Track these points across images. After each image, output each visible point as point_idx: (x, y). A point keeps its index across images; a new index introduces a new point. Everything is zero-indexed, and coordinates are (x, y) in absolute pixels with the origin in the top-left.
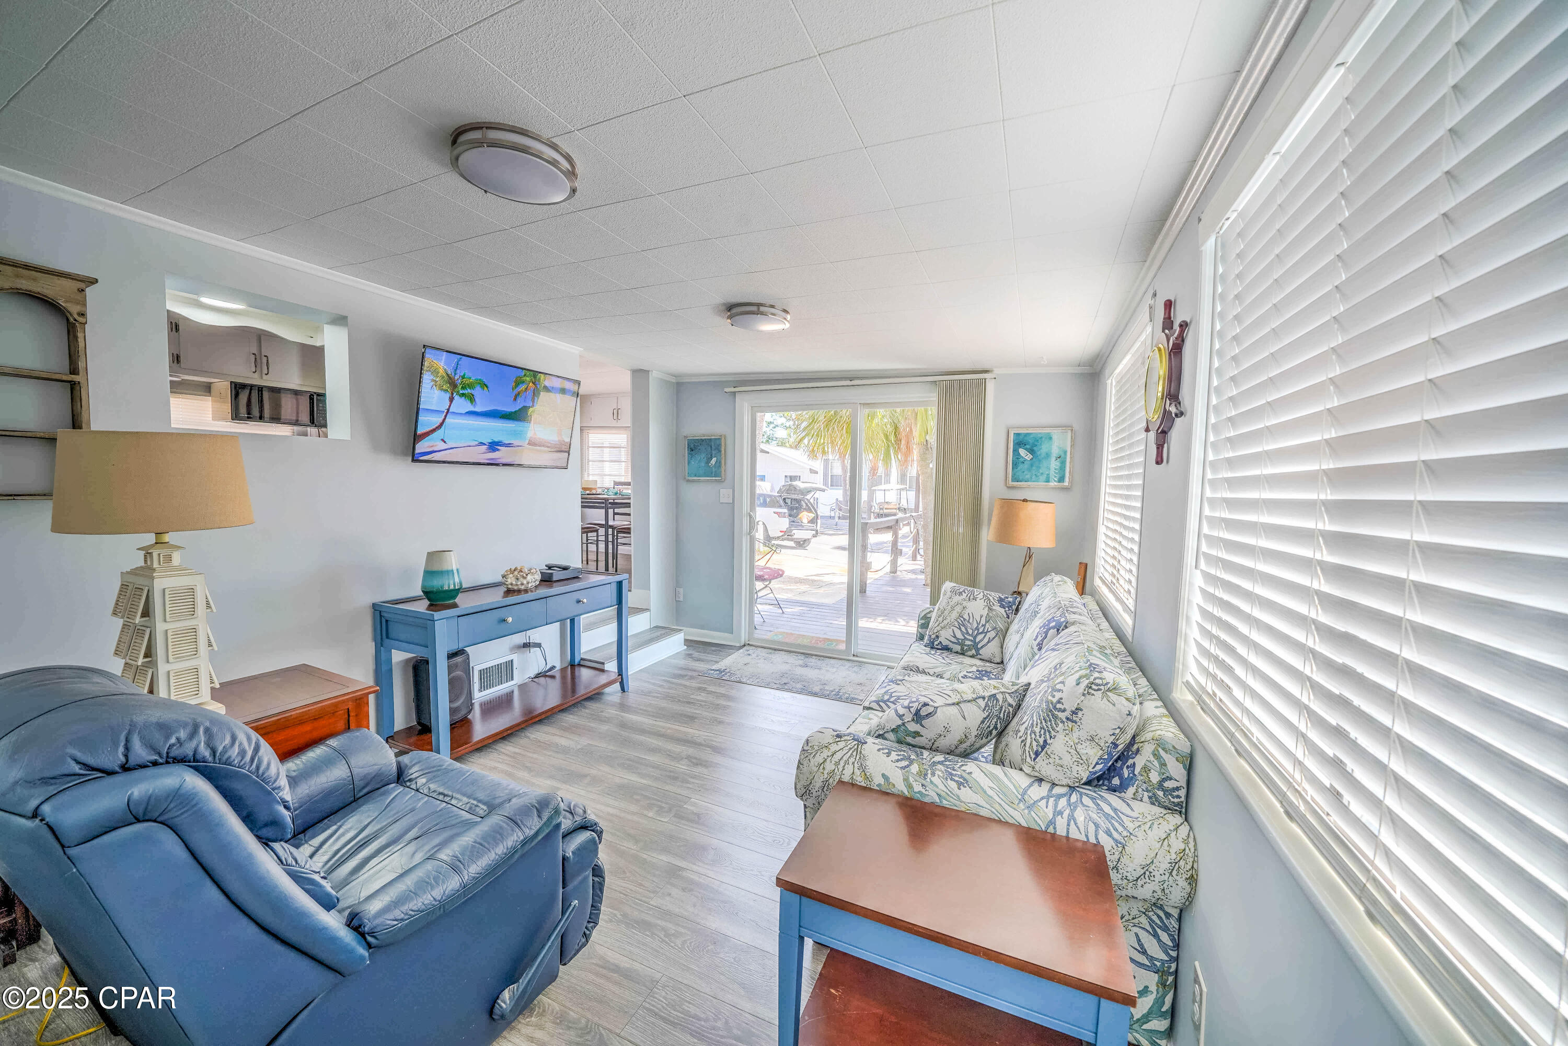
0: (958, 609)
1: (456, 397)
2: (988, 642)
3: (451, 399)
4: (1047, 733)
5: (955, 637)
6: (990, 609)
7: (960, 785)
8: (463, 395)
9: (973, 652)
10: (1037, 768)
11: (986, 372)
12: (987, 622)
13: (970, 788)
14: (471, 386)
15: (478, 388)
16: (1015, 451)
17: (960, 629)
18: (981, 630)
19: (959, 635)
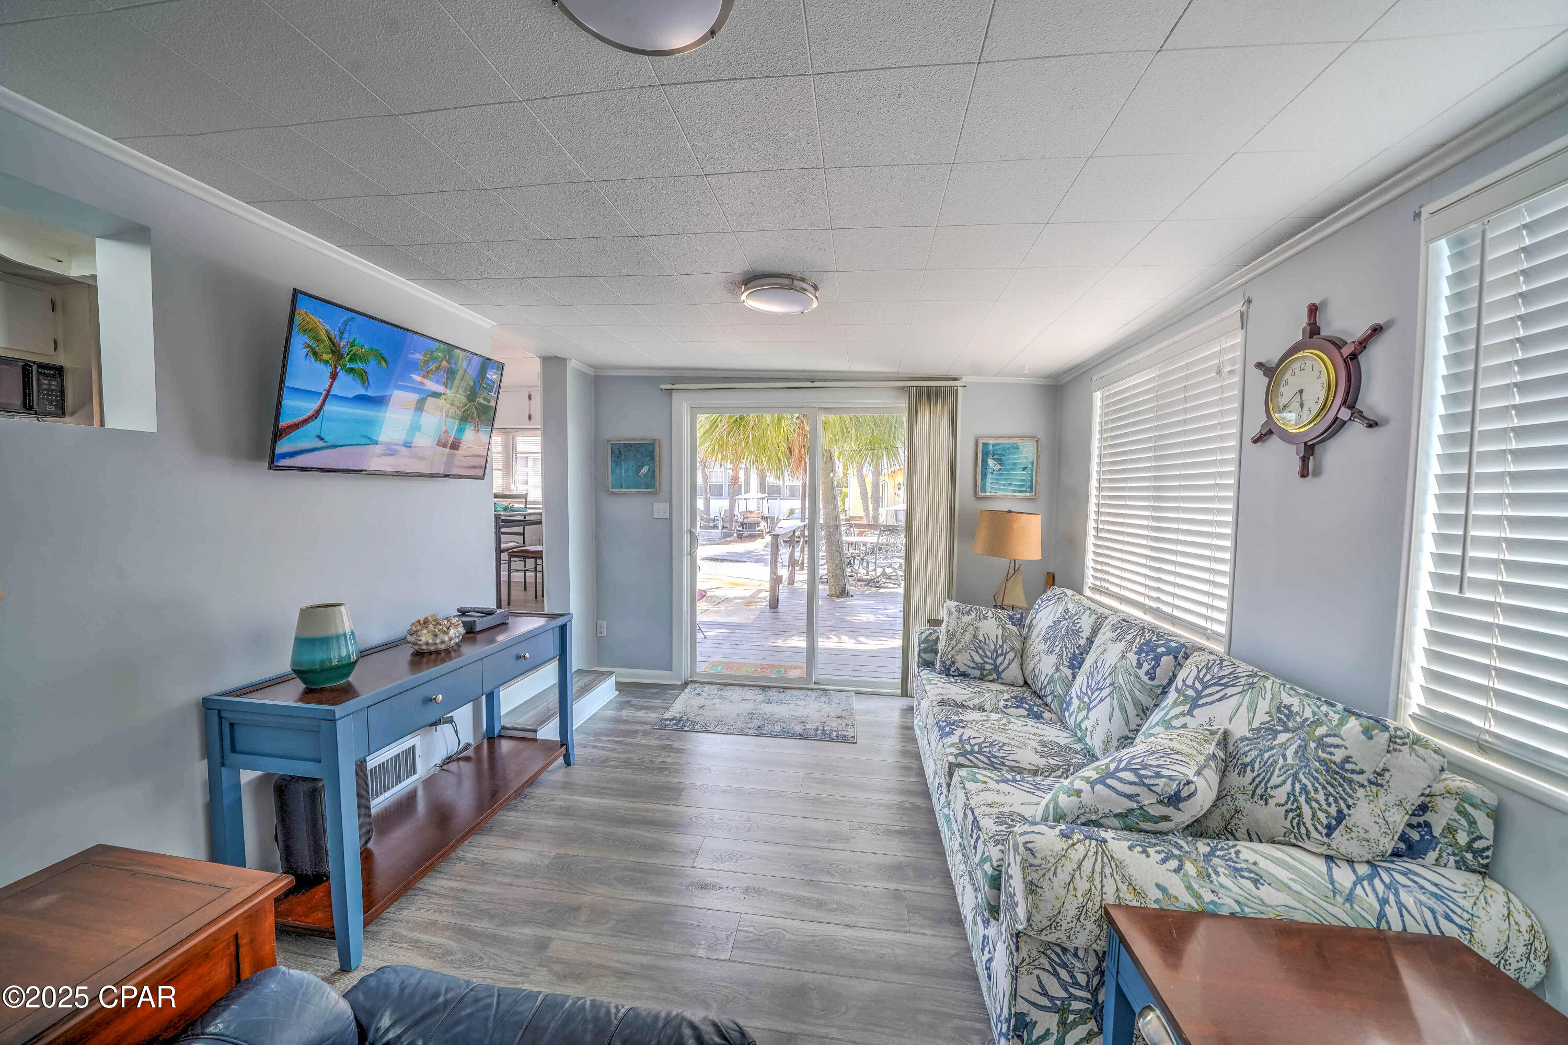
0: (970, 630)
1: (341, 374)
2: (1009, 664)
3: (334, 376)
4: (1341, 802)
5: (973, 661)
6: (1004, 628)
7: (1255, 882)
8: (351, 370)
9: (995, 676)
10: (1334, 845)
11: (955, 379)
12: (1004, 642)
13: (1269, 884)
14: (363, 359)
15: (373, 362)
16: (984, 461)
17: (977, 652)
18: (999, 652)
19: (977, 659)
